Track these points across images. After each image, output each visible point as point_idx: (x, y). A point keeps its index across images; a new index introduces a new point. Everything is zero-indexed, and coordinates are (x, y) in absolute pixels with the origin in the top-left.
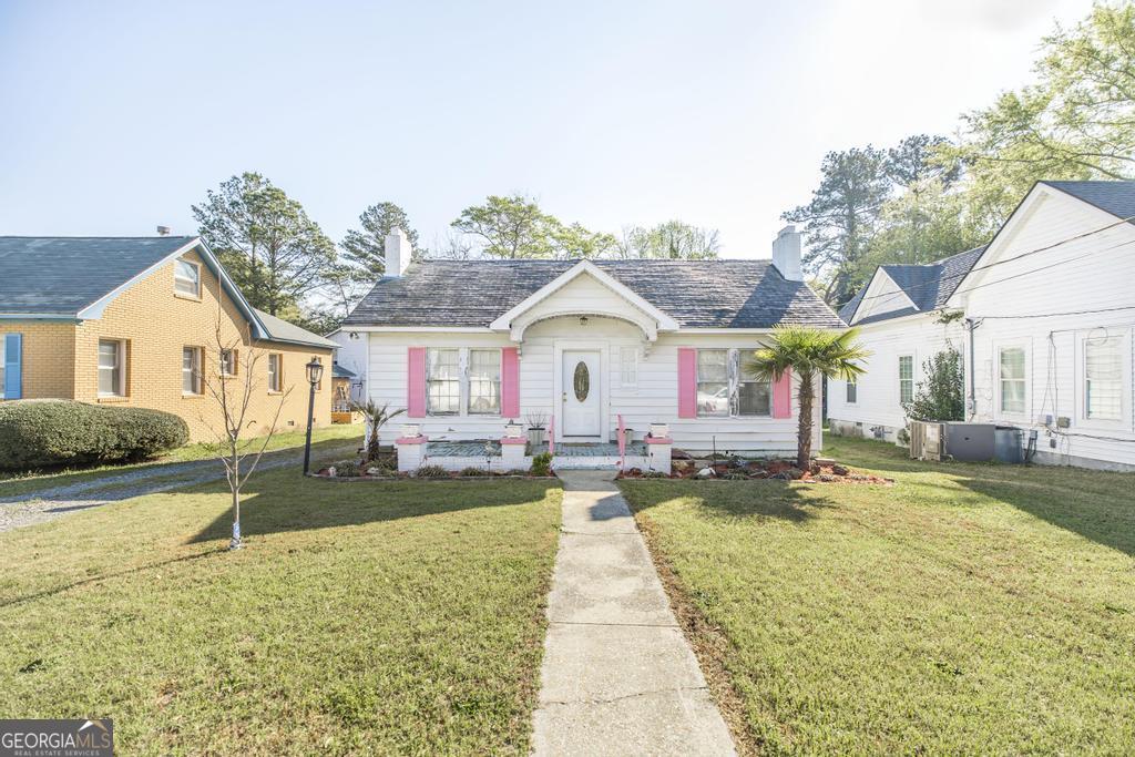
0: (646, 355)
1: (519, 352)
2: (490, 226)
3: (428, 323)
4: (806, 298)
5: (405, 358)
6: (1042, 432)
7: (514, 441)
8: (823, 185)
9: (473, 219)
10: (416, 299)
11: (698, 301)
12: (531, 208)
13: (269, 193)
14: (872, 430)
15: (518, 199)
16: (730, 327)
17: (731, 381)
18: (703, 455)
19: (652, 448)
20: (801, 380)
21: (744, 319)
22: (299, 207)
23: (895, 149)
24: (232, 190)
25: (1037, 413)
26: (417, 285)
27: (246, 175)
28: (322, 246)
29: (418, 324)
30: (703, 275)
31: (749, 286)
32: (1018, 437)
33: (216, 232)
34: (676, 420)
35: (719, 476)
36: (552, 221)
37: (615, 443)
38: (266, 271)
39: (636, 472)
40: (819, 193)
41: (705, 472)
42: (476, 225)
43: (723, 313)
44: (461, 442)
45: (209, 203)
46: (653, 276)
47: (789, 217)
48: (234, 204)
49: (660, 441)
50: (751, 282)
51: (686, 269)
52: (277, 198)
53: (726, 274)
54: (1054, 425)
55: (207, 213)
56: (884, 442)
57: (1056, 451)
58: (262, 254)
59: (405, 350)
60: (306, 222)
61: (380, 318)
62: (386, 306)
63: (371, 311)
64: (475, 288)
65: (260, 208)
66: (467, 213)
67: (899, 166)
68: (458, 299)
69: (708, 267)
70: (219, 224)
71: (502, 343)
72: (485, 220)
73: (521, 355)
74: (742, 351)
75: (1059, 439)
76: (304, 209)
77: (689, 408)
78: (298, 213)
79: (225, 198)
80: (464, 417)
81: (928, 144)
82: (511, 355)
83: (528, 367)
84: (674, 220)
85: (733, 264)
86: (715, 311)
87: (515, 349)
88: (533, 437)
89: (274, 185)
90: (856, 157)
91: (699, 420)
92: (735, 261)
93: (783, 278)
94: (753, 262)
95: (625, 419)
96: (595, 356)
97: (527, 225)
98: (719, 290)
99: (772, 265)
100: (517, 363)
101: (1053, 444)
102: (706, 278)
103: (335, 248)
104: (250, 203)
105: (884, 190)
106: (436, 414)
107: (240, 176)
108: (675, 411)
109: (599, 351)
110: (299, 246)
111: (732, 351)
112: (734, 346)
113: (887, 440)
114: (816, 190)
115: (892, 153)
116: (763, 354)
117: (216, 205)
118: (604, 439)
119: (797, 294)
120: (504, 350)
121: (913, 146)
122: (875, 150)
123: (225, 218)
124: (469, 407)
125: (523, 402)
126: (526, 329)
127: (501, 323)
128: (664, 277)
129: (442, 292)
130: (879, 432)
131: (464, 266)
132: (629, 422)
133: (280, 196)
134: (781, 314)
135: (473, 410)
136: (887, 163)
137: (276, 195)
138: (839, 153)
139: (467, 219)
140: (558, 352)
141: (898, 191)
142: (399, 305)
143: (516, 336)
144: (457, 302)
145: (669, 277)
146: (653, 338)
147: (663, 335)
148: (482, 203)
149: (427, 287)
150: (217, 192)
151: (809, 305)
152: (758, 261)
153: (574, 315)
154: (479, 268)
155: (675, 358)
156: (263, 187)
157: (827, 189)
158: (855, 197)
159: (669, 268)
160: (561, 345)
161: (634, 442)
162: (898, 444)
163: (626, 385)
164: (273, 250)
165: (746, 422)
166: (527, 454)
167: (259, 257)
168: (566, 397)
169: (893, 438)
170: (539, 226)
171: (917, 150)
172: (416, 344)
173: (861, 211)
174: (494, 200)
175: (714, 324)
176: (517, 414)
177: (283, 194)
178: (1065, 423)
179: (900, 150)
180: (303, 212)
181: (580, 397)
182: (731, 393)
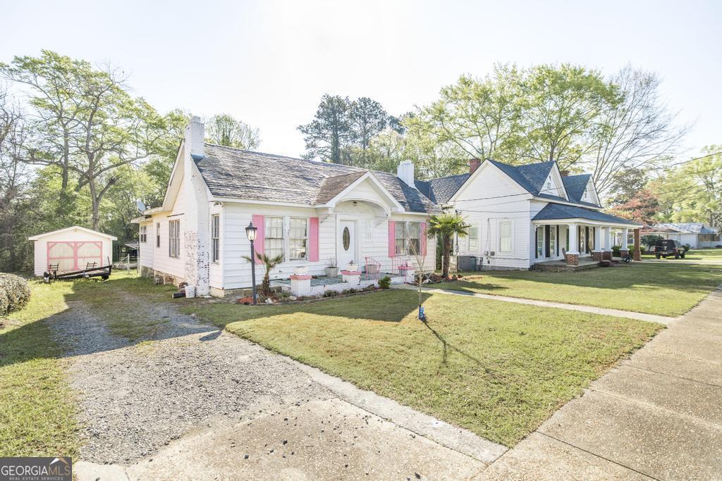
1: (320, 221)
4: (423, 198)
6: (485, 258)
17: (407, 238)
21: (413, 207)
25: (483, 251)
32: (476, 260)
34: (388, 259)
43: (403, 203)
53: (384, 180)
54: (489, 255)
57: (490, 265)
59: (250, 217)
71: (308, 215)
75: (491, 260)
77: (392, 252)
80: (288, 263)
82: (314, 222)
83: (323, 230)
87: (316, 219)
91: (397, 258)
96: (353, 224)
99: (398, 178)
101: (489, 263)
108: (387, 254)
109: (355, 221)
111: (407, 223)
112: (408, 220)
119: (419, 195)
120: (311, 219)
124: (290, 256)
125: (320, 252)
140: (338, 221)
151: (427, 202)
155: (387, 226)
160: (340, 217)
165: (413, 258)
172: (258, 212)
178: (493, 254)
181: (345, 247)
182: (407, 244)
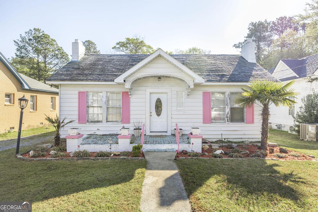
0: (188, 95)
1: (129, 93)
2: (126, 49)
3: (87, 80)
4: (259, 69)
5: (77, 96)
7: (125, 137)
8: (248, 34)
9: (120, 46)
10: (84, 69)
11: (211, 71)
12: (142, 42)
13: (43, 36)
14: (276, 126)
15: (137, 39)
16: (227, 82)
17: (227, 106)
18: (214, 140)
19: (192, 140)
20: (263, 106)
21: (233, 79)
22: (55, 41)
23: (275, 21)
24: (29, 34)
26: (86, 64)
27: (35, 29)
28: (63, 56)
29: (82, 80)
30: (212, 60)
31: (233, 65)
33: (23, 50)
34: (202, 124)
35: (226, 154)
36: (150, 47)
37: (174, 135)
38: (43, 65)
39: (184, 153)
40: (247, 37)
41: (218, 152)
42: (121, 48)
43: (223, 76)
44: (103, 135)
45: (20, 39)
46: (190, 61)
47: (236, 46)
48: (30, 40)
49: (197, 137)
50: (233, 63)
51: (204, 58)
52: (46, 38)
53: (222, 60)
55: (20, 43)
56: (282, 131)
58: (41, 59)
59: (77, 92)
60: (58, 47)
61: (65, 78)
62: (69, 73)
63: (62, 75)
64: (111, 65)
65: (39, 41)
66: (118, 44)
67: (276, 27)
68: (103, 70)
69: (214, 57)
70: (24, 47)
71: (121, 90)
72: (125, 46)
73: (131, 95)
74: (232, 93)
76: (57, 42)
77: (207, 119)
78: (55, 43)
79: (27, 37)
80: (104, 124)
81: (287, 20)
82: (126, 95)
83: (134, 100)
84: (194, 47)
85: (224, 56)
86: (219, 75)
87: (127, 92)
88: (136, 133)
89: (46, 33)
90: (261, 24)
91: (212, 125)
92: (225, 55)
93: (247, 61)
94: (233, 55)
95: (179, 125)
96: (165, 95)
97: (140, 48)
98: (220, 66)
99: (241, 57)
100: (129, 99)
102: (214, 62)
103: (69, 56)
104: (35, 39)
105: (271, 36)
106: (92, 122)
107: (32, 29)
108: (202, 120)
109: (167, 93)
110: (56, 56)
111: (227, 93)
112: (228, 91)
113: (282, 130)
114: (246, 36)
115: (274, 23)
116: (246, 94)
117: (23, 40)
118: (169, 133)
119: (255, 68)
120: (123, 93)
121: (281, 20)
122: (268, 21)
123: (27, 45)
124: (107, 119)
125: (131, 117)
126: (132, 83)
127: (120, 79)
128: (195, 61)
129: (96, 67)
130: (279, 127)
131: (108, 57)
132: (180, 126)
133: (47, 37)
134: (250, 76)
135: (108, 120)
136: (272, 27)
137: (46, 36)
138: (255, 23)
139: (118, 46)
140: (148, 94)
141: (275, 37)
142: (75, 72)
143: (128, 86)
144: (102, 71)
145: (197, 61)
146: (192, 87)
147: (197, 85)
148: (124, 40)
149: (90, 65)
150: (24, 35)
151: (261, 73)
152: (235, 55)
153: (155, 76)
154: (115, 57)
155: (201, 97)
156: (41, 34)
157: (249, 36)
158: (260, 39)
159: (197, 58)
160: (149, 90)
161: (183, 135)
162: (289, 132)
163: (179, 108)
164: (45, 57)
165: (234, 125)
166: (131, 143)
167: (40, 60)
168: (151, 114)
169: (287, 129)
170: (145, 49)
171: (283, 22)
172: (82, 90)
173: (262, 44)
174: (128, 39)
175: (219, 81)
176: (129, 122)
177: (49, 36)
179: (276, 22)
180: (56, 43)
181: (159, 114)
182: (227, 112)
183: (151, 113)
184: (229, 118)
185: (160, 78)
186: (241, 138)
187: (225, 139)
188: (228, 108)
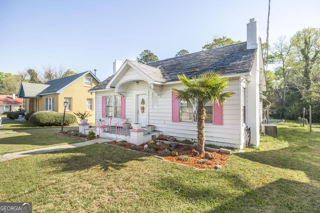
19: (131, 133)
34: (171, 123)
49: (133, 131)
80: (113, 119)
83: (127, 101)
91: (180, 124)
93: (246, 48)
96: (145, 96)
106: (108, 117)
108: (171, 119)
124: (115, 115)
125: (126, 114)
143: (116, 90)
146: (152, 87)
155: (171, 95)
160: (135, 93)
172: (104, 95)
181: (143, 112)
182: (194, 111)
183: (138, 111)
184: (195, 118)
185: (138, 82)
186: (209, 141)
187: (192, 140)
188: (195, 106)
